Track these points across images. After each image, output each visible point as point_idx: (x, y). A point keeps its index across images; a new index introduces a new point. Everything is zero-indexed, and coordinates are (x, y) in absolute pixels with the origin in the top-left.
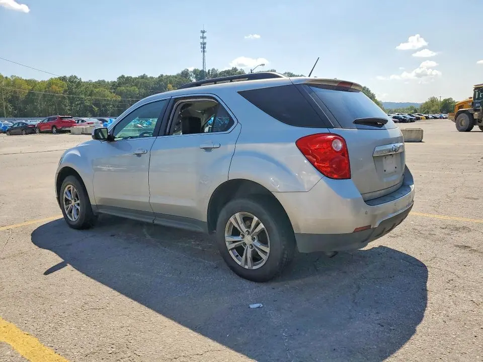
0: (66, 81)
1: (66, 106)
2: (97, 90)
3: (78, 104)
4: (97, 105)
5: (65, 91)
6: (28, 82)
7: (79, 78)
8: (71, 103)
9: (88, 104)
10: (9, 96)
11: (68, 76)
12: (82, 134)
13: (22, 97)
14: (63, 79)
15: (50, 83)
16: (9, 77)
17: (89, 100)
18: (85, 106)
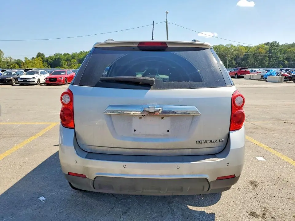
0: (269, 46)
1: (266, 61)
2: (289, 50)
3: (274, 60)
4: (288, 60)
5: (267, 52)
6: (246, 48)
7: (278, 43)
8: (270, 59)
9: (281, 59)
10: (235, 56)
11: (270, 42)
12: (250, 79)
13: (241, 57)
14: (267, 44)
15: (258, 47)
16: (236, 45)
17: (282, 57)
18: (279, 61)
